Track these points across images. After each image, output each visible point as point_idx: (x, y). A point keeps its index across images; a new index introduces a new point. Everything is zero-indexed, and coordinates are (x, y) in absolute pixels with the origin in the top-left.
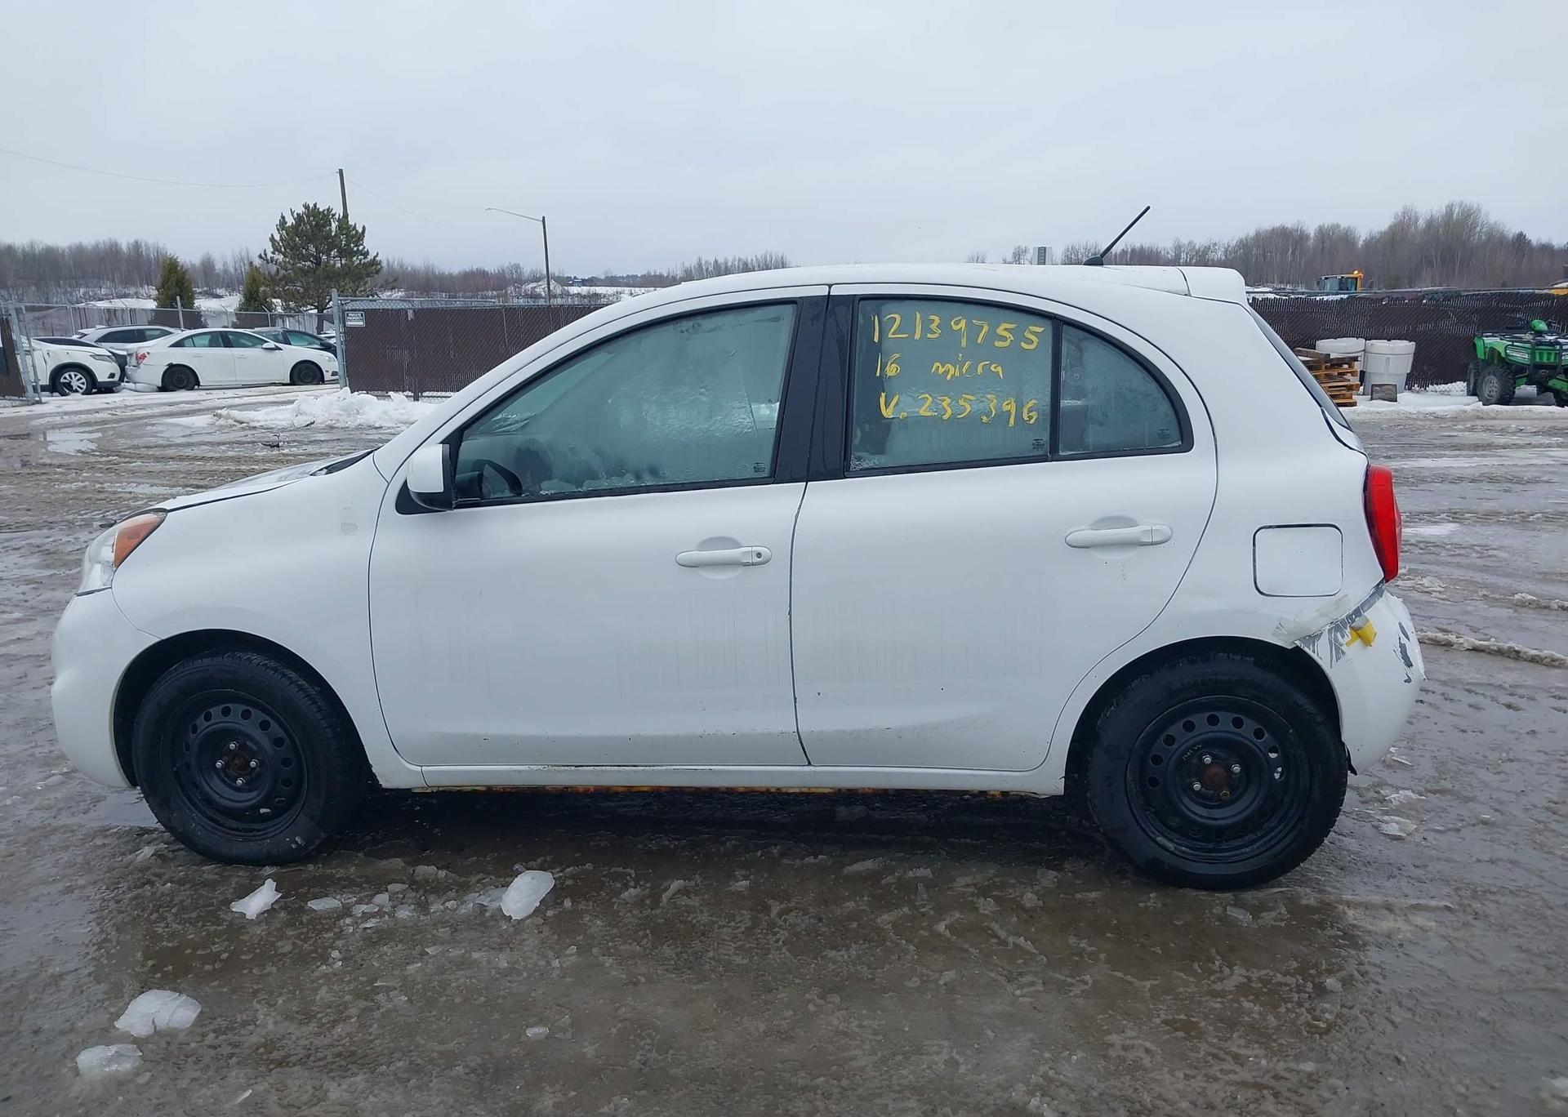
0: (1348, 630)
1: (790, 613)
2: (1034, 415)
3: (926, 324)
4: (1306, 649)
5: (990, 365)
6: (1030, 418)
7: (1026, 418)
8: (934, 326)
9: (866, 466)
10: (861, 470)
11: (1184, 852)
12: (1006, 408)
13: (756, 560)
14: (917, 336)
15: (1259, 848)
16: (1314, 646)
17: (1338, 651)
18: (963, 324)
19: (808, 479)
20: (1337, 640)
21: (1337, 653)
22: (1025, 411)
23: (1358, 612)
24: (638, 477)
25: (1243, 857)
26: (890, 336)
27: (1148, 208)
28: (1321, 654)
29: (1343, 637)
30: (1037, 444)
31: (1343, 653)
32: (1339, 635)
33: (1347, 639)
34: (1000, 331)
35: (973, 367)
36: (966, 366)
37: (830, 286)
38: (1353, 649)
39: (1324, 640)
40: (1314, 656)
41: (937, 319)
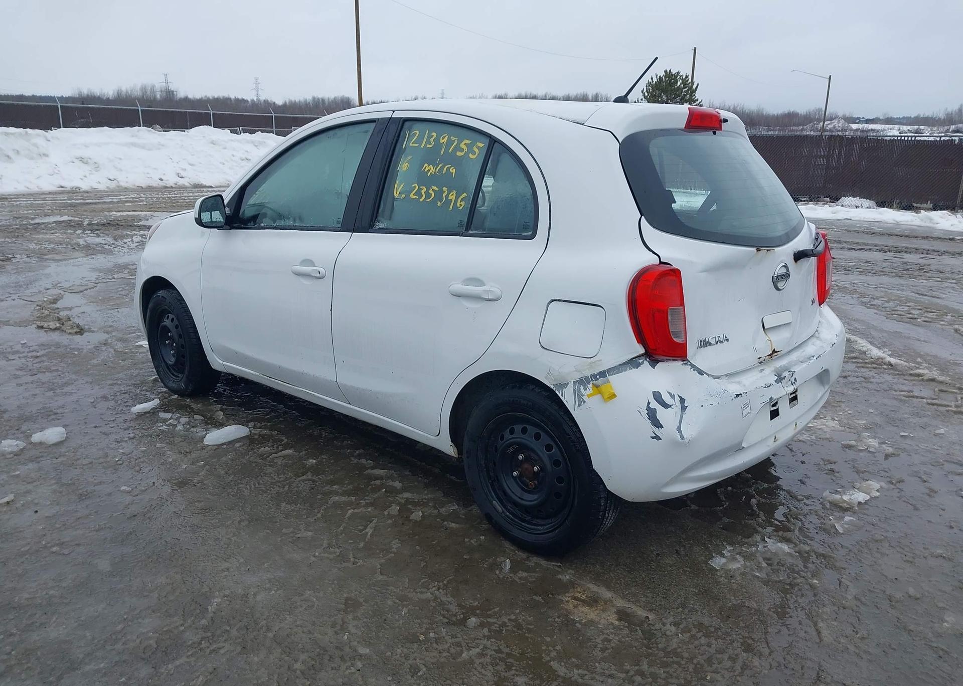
0: (590, 386)
1: (331, 310)
2: (463, 203)
3: (430, 136)
4: (557, 392)
5: (451, 167)
6: (461, 205)
7: (458, 206)
8: (432, 140)
9: (381, 227)
10: (378, 229)
11: (507, 516)
12: (450, 197)
13: (318, 275)
14: (422, 147)
15: (547, 529)
16: (562, 391)
17: (581, 401)
18: (445, 140)
19: (354, 231)
20: (579, 391)
21: (579, 401)
22: (460, 199)
23: (603, 374)
24: (294, 221)
25: (539, 532)
26: (411, 145)
27: (656, 58)
28: (568, 397)
29: (585, 389)
30: (460, 225)
31: (584, 401)
32: (582, 388)
33: (588, 392)
34: (462, 146)
35: (442, 168)
36: (439, 168)
37: (394, 112)
38: (593, 402)
39: (570, 388)
40: (562, 398)
41: (434, 134)
